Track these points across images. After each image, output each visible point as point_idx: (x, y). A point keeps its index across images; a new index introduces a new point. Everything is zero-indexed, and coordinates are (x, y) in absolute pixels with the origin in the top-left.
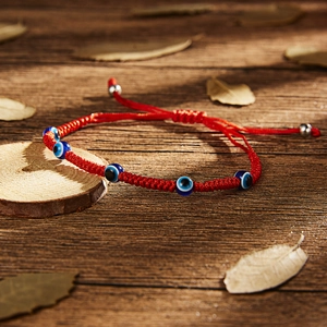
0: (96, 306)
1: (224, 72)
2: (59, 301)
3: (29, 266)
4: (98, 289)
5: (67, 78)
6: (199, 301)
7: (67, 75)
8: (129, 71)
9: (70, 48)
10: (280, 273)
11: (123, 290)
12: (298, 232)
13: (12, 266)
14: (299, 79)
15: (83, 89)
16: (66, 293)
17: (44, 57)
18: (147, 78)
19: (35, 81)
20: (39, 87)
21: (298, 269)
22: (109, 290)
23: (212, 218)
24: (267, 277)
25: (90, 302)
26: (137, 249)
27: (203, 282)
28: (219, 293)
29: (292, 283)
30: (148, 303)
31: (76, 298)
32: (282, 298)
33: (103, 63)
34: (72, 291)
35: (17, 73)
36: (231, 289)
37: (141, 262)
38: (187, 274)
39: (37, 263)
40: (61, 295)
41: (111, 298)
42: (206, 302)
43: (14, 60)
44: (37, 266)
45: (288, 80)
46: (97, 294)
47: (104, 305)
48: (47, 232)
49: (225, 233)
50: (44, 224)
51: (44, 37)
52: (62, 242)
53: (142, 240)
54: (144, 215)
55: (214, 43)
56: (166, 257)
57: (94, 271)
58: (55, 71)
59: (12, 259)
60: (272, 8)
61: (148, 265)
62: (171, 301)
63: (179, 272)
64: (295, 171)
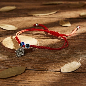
1: (64, 19)
2: (22, 74)
3: (15, 65)
5: (26, 20)
6: (54, 74)
7: (26, 19)
8: (41, 19)
9: (27, 12)
10: (74, 68)
11: (37, 71)
12: (79, 59)
13: (11, 65)
14: (83, 21)
15: (29, 23)
16: (23, 72)
17: (20, 15)
18: (46, 20)
19: (18, 21)
21: (79, 67)
22: (34, 71)
23: (59, 55)
24: (71, 69)
25: (29, 74)
26: (41, 62)
27: (56, 70)
28: (59, 72)
29: (77, 70)
30: (42, 74)
31: (26, 73)
32: (74, 74)
33: (35, 16)
34: (25, 71)
35: (13, 19)
36: (62, 71)
37: (42, 65)
38: (52, 68)
39: (17, 64)
40: (22, 72)
41: (34, 73)
42: (56, 75)
43: (13, 15)
45: (80, 21)
46: (31, 72)
47: (32, 75)
49: (62, 58)
51: (20, 10)
52: (23, 60)
53: (42, 60)
54: (43, 54)
55: (62, 12)
56: (48, 64)
57: (30, 67)
58: (23, 18)
59: (11, 63)
60: (78, 3)
62: (48, 74)
63: (50, 67)
64: (80, 44)
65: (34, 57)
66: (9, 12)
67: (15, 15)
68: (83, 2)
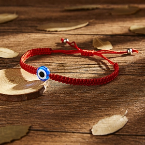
0: (37, 139)
1: (102, 36)
2: (22, 138)
3: (11, 122)
4: (39, 133)
6: (80, 138)
7: (33, 38)
9: (36, 25)
10: (115, 127)
11: (49, 133)
12: (125, 109)
13: (4, 122)
14: (134, 40)
15: (40, 44)
16: (25, 134)
17: (25, 29)
19: (19, 40)
20: (21, 43)
21: (123, 125)
22: (43, 133)
23: (89, 102)
24: (110, 129)
25: (35, 138)
26: (57, 116)
27: (83, 130)
28: (89, 135)
29: (120, 131)
30: (59, 139)
31: (29, 136)
32: (115, 137)
33: (50, 32)
34: (28, 133)
36: (94, 133)
37: (58, 121)
38: (76, 126)
39: (14, 121)
40: (23, 135)
41: (44, 136)
42: (83, 139)
43: (11, 31)
44: (14, 122)
45: (129, 41)
46: (38, 135)
47: (41, 139)
48: (19, 108)
49: (94, 109)
50: (18, 104)
52: (26, 112)
53: (59, 111)
54: (61, 101)
55: (99, 23)
56: (69, 119)
57: (38, 125)
58: (29, 36)
59: (4, 119)
60: (126, 7)
61: (60, 123)
62: (68, 138)
63: (73, 126)
64: (127, 82)
65: (45, 107)
66: (4, 25)
67: (16, 31)
68: (136, 5)
